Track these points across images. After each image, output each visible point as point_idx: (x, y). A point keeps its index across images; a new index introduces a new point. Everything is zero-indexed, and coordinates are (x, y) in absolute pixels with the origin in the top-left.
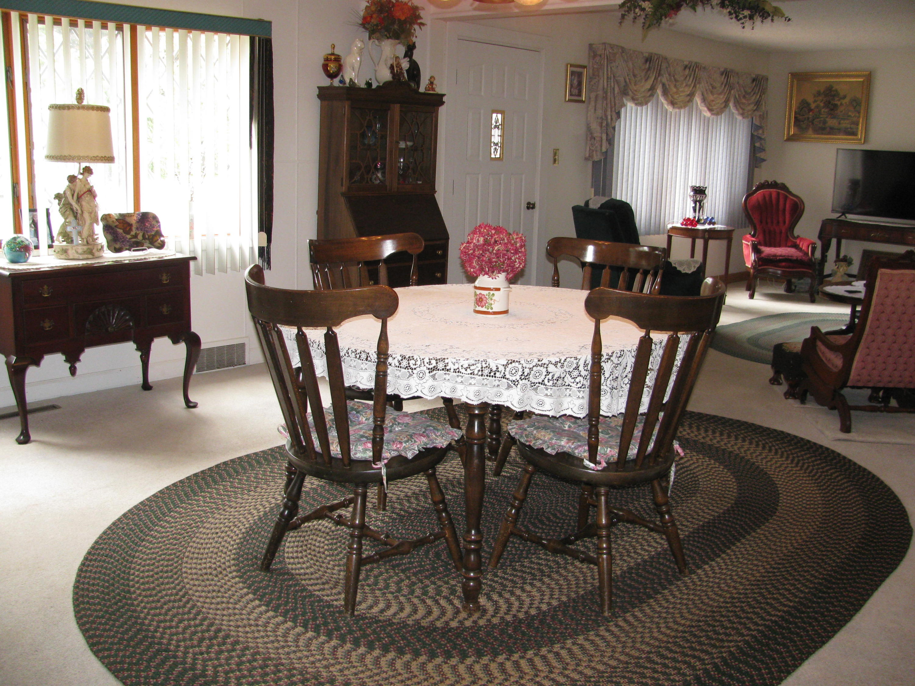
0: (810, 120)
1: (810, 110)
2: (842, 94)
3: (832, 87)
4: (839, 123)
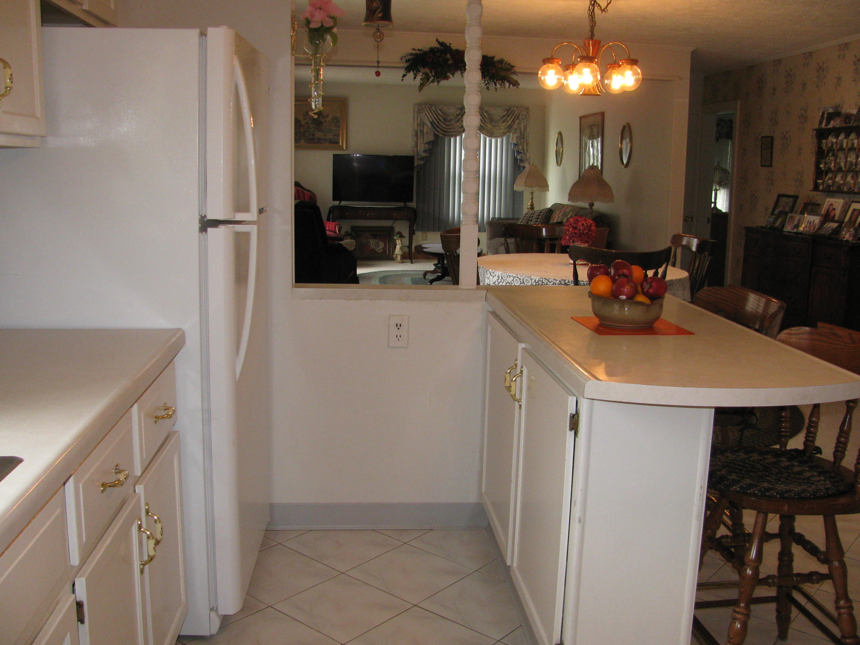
0: (302, 133)
1: (302, 126)
2: (325, 114)
4: (325, 135)
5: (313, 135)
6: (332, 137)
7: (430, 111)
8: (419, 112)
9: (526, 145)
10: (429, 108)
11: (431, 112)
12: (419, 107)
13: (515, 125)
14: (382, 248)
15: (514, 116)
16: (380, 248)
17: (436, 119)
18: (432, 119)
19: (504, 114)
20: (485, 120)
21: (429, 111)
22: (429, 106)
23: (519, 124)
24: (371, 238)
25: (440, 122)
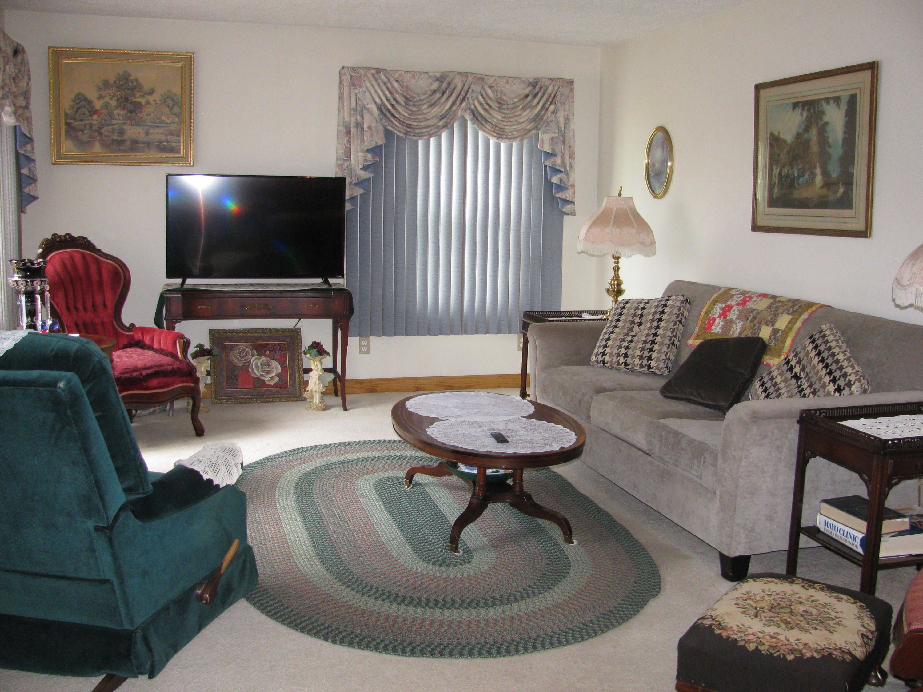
0: (95, 128)
1: (95, 112)
2: (147, 87)
3: (129, 75)
4: (147, 134)
5: (122, 132)
6: (163, 138)
7: (376, 80)
8: (354, 83)
9: (570, 157)
10: (373, 75)
11: (379, 85)
12: (353, 74)
13: (549, 113)
14: (277, 375)
15: (545, 97)
16: (274, 374)
17: (388, 100)
18: (381, 100)
19: (527, 91)
20: (488, 104)
21: (374, 82)
22: (373, 72)
23: (555, 112)
24: (253, 355)
25: (397, 106)
